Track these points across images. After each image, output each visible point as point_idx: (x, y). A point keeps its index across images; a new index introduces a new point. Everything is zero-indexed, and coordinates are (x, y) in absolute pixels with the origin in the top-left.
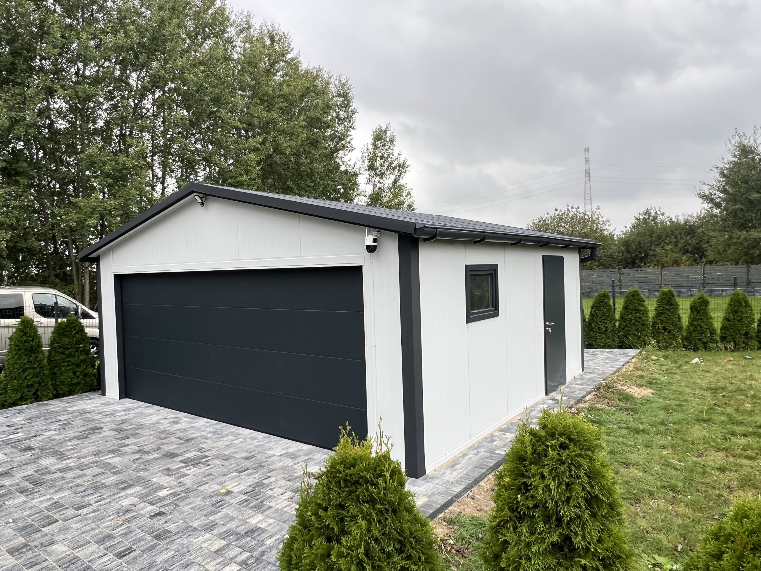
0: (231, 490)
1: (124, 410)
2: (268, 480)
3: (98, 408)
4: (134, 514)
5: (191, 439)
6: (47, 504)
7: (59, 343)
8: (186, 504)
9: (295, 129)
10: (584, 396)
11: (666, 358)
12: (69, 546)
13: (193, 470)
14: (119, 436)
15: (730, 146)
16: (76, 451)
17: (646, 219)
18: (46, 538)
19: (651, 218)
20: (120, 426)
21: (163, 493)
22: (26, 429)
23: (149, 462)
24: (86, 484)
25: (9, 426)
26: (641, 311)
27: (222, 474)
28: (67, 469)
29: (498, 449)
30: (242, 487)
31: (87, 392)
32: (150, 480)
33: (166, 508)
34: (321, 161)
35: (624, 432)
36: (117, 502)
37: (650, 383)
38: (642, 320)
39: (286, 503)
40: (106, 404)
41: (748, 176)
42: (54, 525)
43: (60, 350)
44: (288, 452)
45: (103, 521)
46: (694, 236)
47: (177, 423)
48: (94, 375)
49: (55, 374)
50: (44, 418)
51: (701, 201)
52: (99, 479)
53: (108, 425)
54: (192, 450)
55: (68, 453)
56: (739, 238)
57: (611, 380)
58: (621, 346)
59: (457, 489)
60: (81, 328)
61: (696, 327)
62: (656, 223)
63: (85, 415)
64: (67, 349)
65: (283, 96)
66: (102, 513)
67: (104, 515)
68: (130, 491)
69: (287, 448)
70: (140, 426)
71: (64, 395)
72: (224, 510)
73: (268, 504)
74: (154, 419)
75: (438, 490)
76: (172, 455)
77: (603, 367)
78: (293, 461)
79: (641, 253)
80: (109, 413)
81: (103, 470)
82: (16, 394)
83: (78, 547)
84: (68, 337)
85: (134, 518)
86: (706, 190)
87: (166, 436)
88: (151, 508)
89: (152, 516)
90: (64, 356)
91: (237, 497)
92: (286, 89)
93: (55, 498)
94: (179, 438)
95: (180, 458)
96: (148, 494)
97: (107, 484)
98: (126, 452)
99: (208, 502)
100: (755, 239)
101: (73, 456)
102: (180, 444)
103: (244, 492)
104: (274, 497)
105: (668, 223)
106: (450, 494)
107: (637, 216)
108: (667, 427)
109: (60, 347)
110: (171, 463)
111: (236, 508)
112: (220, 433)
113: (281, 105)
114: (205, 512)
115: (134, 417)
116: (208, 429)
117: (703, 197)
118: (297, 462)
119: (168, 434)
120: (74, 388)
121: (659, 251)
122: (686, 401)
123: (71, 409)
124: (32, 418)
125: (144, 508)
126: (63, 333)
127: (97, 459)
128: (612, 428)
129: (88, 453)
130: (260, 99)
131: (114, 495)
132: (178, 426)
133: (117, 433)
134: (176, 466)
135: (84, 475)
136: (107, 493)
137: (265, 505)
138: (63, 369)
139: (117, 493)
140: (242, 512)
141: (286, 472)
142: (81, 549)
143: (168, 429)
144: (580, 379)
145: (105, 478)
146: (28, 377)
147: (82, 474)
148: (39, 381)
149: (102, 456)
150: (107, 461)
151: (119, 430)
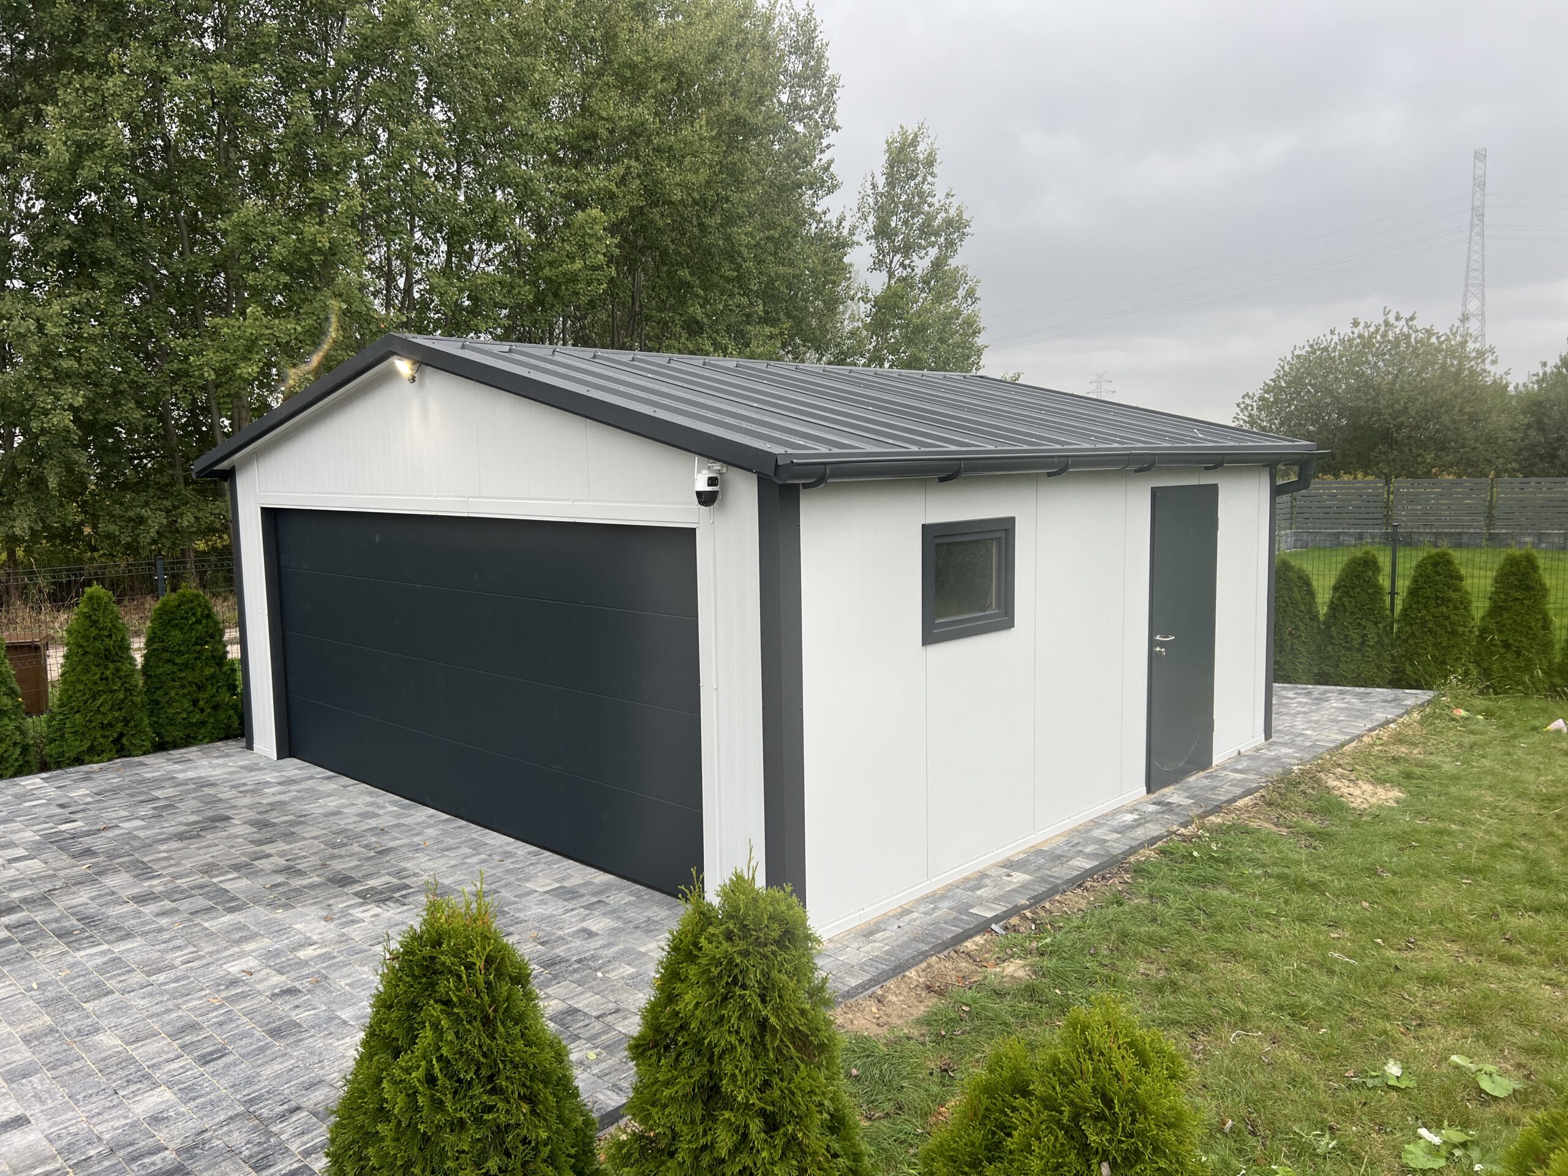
1: (279, 784)
3: (234, 777)
4: (246, 988)
5: (389, 850)
6: (99, 960)
7: (163, 641)
8: (341, 977)
11: (1488, 714)
12: (122, 1038)
13: (373, 913)
14: (257, 836)
16: (172, 862)
18: (88, 1021)
20: (265, 816)
21: (306, 953)
22: (91, 813)
23: (300, 891)
24: (176, 927)
25: (62, 806)
26: (1450, 601)
28: (148, 897)
31: (220, 740)
32: (291, 927)
33: (304, 981)
35: (1272, 885)
36: (221, 965)
37: (1410, 776)
38: (1454, 624)
40: (250, 769)
42: (104, 1000)
43: (166, 655)
44: (562, 887)
45: (188, 997)
47: (372, 815)
48: (233, 708)
49: (157, 702)
50: (127, 792)
52: (200, 920)
53: (243, 810)
54: (383, 872)
55: (156, 867)
57: (1318, 765)
59: (855, 981)
60: (206, 612)
63: (205, 789)
64: (180, 653)
66: (192, 982)
67: (194, 987)
68: (249, 946)
69: (564, 879)
70: (301, 820)
71: (176, 746)
74: (332, 804)
76: (344, 881)
77: (1322, 731)
78: (566, 906)
80: (251, 787)
81: (211, 903)
82: (81, 741)
83: (137, 1041)
84: (182, 629)
85: (243, 995)
87: (345, 840)
88: (277, 979)
89: (273, 995)
90: (175, 668)
93: (116, 950)
94: (367, 847)
95: (358, 888)
96: (278, 954)
97: (213, 930)
98: (262, 870)
101: (165, 872)
102: (366, 858)
109: (165, 650)
110: (338, 896)
112: (448, 839)
115: (295, 799)
116: (428, 831)
118: (574, 907)
119: (348, 838)
120: (195, 732)
123: (181, 776)
124: (106, 791)
125: (262, 980)
126: (170, 620)
127: (206, 879)
129: (193, 867)
131: (218, 951)
132: (372, 823)
133: (255, 830)
134: (345, 901)
135: (175, 911)
136: (208, 948)
138: (173, 694)
139: (226, 948)
141: (544, 926)
142: (140, 1044)
143: (349, 827)
144: (1253, 757)
145: (212, 919)
146: (102, 709)
147: (173, 908)
148: (125, 718)
149: (216, 876)
150: (223, 886)
151: (261, 825)
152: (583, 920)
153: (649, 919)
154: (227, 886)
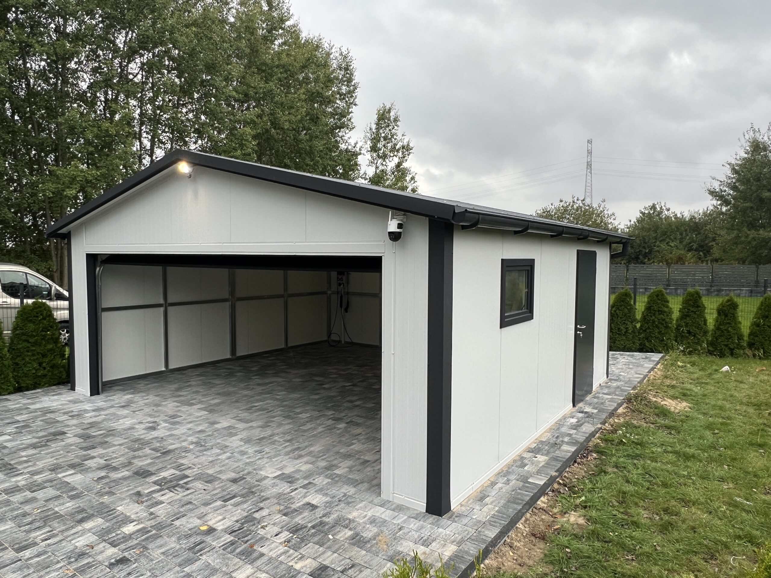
0: (214, 526)
1: (94, 411)
2: (260, 512)
3: (65, 407)
4: (90, 560)
5: (169, 452)
7: (23, 329)
8: (156, 547)
9: (295, 103)
10: (616, 409)
11: (693, 364)
13: (168, 496)
14: (84, 445)
15: (743, 141)
16: (30, 464)
17: (651, 214)
19: (656, 213)
20: (87, 431)
21: (129, 529)
23: (117, 482)
24: (36, 512)
26: (665, 312)
27: (204, 502)
28: (16, 489)
29: (531, 476)
30: (228, 523)
31: (54, 385)
32: (115, 509)
33: (131, 552)
34: (322, 139)
35: (672, 457)
36: (70, 541)
37: (684, 395)
38: (666, 323)
39: (282, 549)
40: (75, 402)
41: (761, 173)
43: (24, 338)
44: (283, 474)
45: (48, 570)
46: (699, 233)
47: (153, 429)
48: (63, 367)
49: (17, 364)
51: (711, 197)
52: (52, 506)
53: (73, 427)
54: (169, 466)
55: (19, 467)
56: (747, 237)
57: (640, 390)
58: (642, 349)
59: (491, 533)
60: (49, 313)
61: (723, 332)
62: (661, 219)
63: (48, 415)
64: (32, 336)
65: (284, 67)
66: (50, 556)
67: (51, 561)
68: (88, 525)
69: (281, 469)
70: (111, 432)
71: (28, 390)
72: (204, 557)
73: (260, 549)
75: (468, 534)
76: (143, 474)
77: (628, 373)
78: (290, 487)
79: (645, 249)
80: (76, 413)
81: (58, 493)
84: (34, 323)
85: (89, 566)
86: (716, 186)
87: (140, 446)
88: (112, 551)
89: (111, 564)
90: (29, 345)
91: (221, 538)
92: (285, 59)
94: (155, 450)
95: (154, 478)
96: (110, 530)
97: (62, 513)
98: (90, 468)
99: (185, 544)
100: (763, 238)
101: (26, 471)
102: (155, 458)
103: (229, 531)
104: (267, 539)
105: (673, 219)
106: (484, 541)
107: (643, 210)
108: (718, 453)
109: (23, 334)
110: (143, 485)
111: (219, 556)
112: (203, 444)
113: (279, 75)
114: (179, 560)
115: (104, 420)
116: (190, 439)
117: (712, 193)
118: (295, 487)
119: (142, 444)
120: (40, 381)
121: (664, 247)
122: (729, 418)
123: (32, 407)
125: (102, 552)
126: (27, 318)
127: (53, 476)
128: (656, 451)
129: (44, 467)
130: (257, 68)
131: (67, 530)
132: (155, 434)
133: (82, 440)
134: (148, 489)
135: (33, 500)
136: (59, 527)
137: (255, 550)
138: (27, 359)
139: (72, 527)
140: (227, 561)
141: (281, 502)
143: (142, 437)
144: (607, 387)
145: (60, 505)
147: (32, 498)
149: (60, 473)
150: (66, 479)
151: (86, 437)
152: (305, 497)
153: (345, 495)
154: (67, 479)
